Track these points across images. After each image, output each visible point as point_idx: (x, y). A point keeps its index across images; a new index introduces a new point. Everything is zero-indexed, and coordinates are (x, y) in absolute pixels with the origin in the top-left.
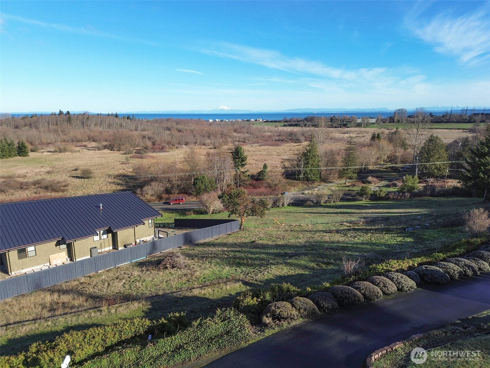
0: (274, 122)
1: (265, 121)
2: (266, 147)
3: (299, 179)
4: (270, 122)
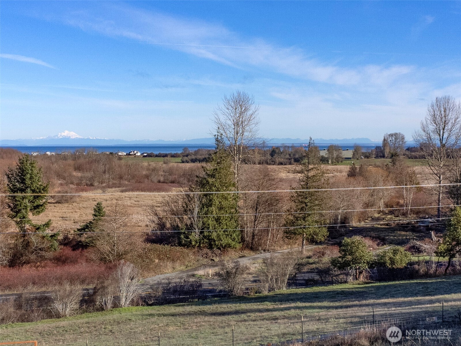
0: (164, 157)
1: (146, 154)
2: (136, 193)
3: (188, 245)
4: (157, 156)
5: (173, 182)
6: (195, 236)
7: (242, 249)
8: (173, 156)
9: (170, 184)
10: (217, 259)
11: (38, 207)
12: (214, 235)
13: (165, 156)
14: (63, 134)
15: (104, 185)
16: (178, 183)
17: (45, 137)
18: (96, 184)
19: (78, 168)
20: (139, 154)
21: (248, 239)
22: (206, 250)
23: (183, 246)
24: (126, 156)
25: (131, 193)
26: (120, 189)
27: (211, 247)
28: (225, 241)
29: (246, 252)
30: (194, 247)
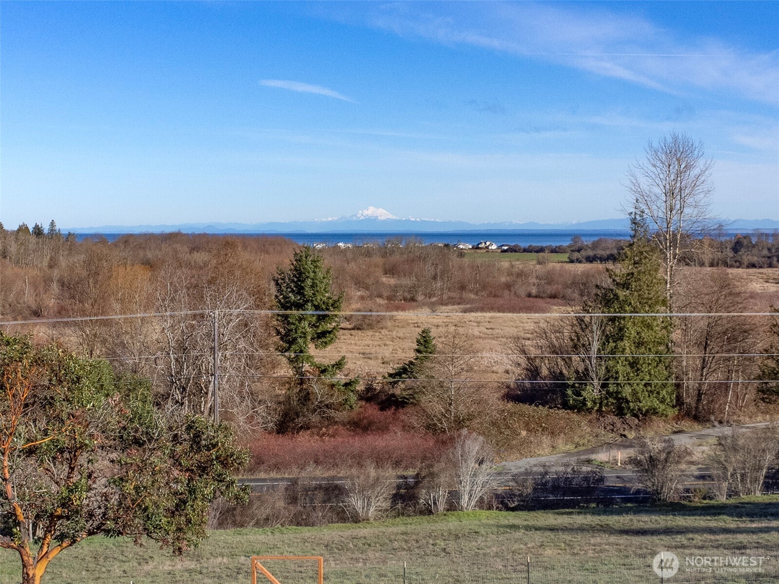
0: (537, 252)
1: (506, 248)
2: (488, 315)
3: (580, 407)
4: (525, 250)
5: (553, 296)
6: (592, 392)
7: (677, 419)
8: (554, 251)
9: (549, 300)
10: (631, 435)
11: (323, 334)
12: (627, 391)
13: (541, 250)
14: (366, 212)
15: (434, 299)
16: (564, 297)
17: (336, 218)
18: (420, 298)
19: (391, 271)
20: (494, 247)
21: (689, 400)
22: (611, 418)
23: (572, 408)
24: (473, 251)
25: (479, 314)
26: (462, 306)
27: (620, 412)
28: (646, 403)
29: (685, 424)
30: (589, 411)
